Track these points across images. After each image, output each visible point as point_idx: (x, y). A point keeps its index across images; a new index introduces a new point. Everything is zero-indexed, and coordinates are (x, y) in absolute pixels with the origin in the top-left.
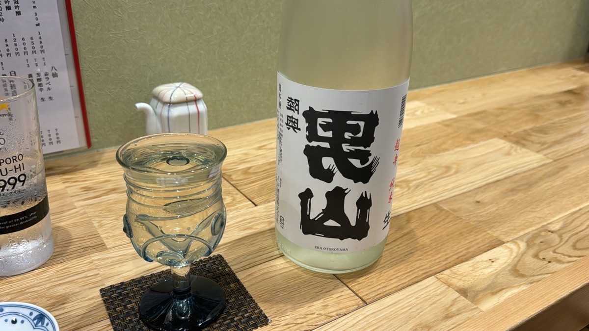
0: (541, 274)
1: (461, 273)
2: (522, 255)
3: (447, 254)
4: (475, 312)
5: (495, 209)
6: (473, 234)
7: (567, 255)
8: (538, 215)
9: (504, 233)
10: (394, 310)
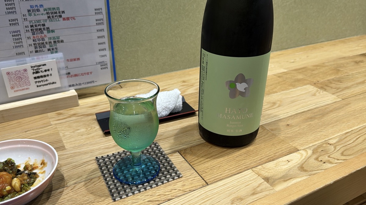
0: (318, 170)
1: (268, 168)
2: (308, 158)
3: (262, 156)
4: (272, 192)
5: (297, 130)
6: (281, 145)
7: (336, 159)
8: (324, 134)
9: (300, 144)
10: (223, 189)
